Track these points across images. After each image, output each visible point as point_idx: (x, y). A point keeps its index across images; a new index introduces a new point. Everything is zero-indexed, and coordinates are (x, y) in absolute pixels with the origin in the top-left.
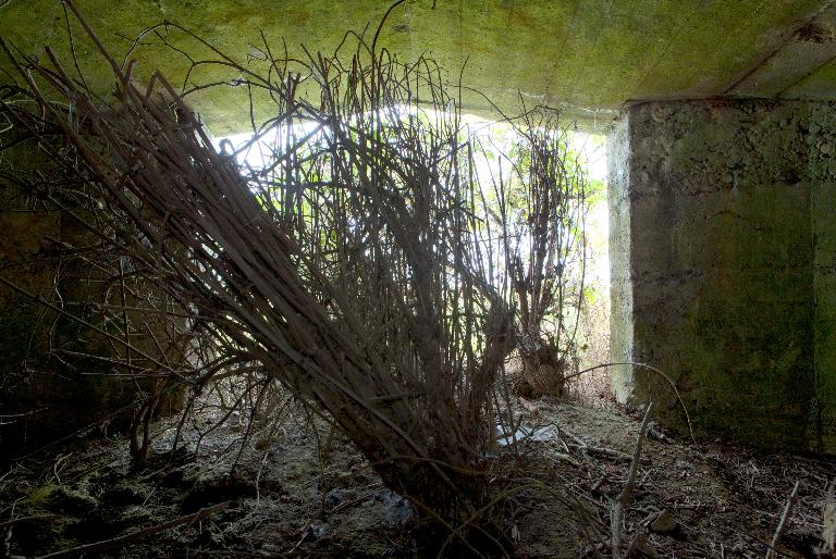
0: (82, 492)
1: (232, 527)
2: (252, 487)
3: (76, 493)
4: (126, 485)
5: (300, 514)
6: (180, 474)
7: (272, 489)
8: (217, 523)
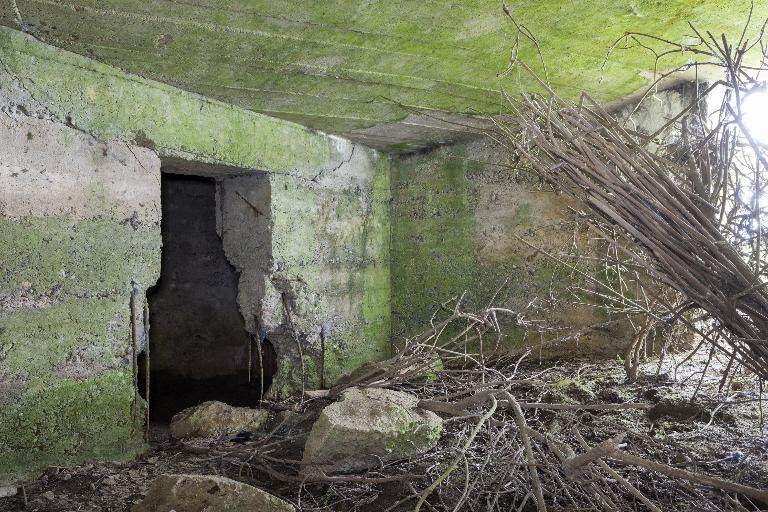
0: (588, 387)
1: (675, 435)
2: (708, 415)
3: (583, 388)
4: (615, 390)
5: (736, 443)
6: (656, 392)
7: (726, 421)
8: (666, 429)
